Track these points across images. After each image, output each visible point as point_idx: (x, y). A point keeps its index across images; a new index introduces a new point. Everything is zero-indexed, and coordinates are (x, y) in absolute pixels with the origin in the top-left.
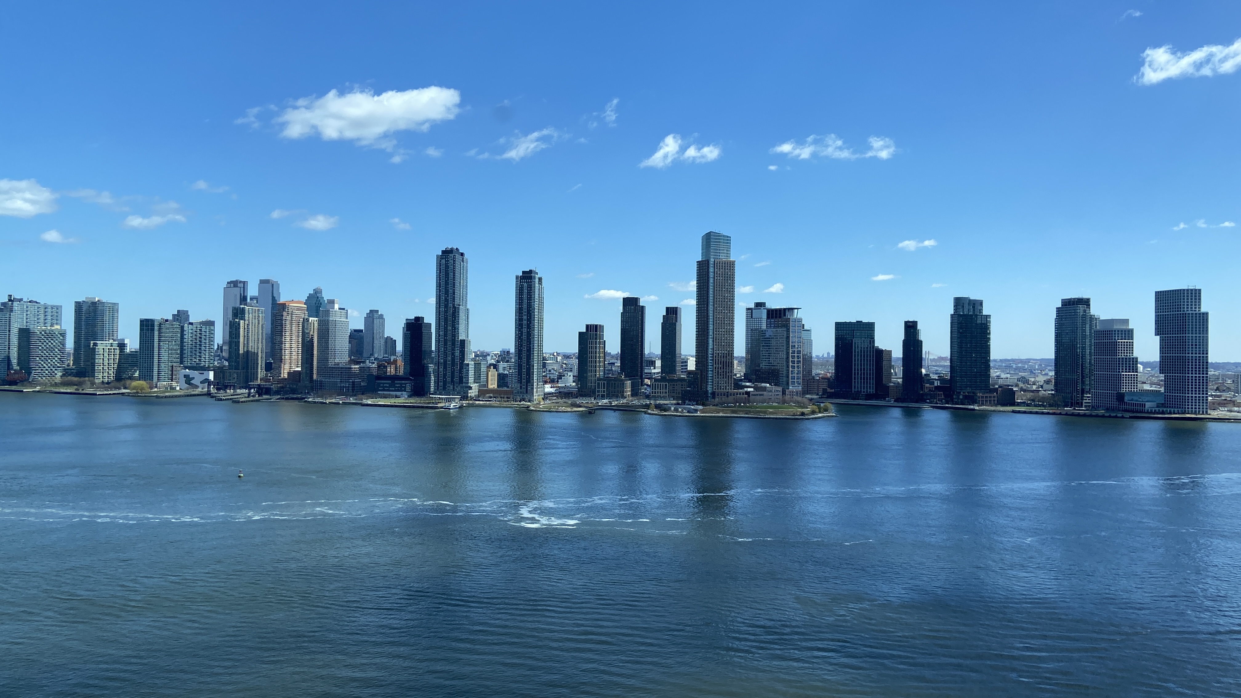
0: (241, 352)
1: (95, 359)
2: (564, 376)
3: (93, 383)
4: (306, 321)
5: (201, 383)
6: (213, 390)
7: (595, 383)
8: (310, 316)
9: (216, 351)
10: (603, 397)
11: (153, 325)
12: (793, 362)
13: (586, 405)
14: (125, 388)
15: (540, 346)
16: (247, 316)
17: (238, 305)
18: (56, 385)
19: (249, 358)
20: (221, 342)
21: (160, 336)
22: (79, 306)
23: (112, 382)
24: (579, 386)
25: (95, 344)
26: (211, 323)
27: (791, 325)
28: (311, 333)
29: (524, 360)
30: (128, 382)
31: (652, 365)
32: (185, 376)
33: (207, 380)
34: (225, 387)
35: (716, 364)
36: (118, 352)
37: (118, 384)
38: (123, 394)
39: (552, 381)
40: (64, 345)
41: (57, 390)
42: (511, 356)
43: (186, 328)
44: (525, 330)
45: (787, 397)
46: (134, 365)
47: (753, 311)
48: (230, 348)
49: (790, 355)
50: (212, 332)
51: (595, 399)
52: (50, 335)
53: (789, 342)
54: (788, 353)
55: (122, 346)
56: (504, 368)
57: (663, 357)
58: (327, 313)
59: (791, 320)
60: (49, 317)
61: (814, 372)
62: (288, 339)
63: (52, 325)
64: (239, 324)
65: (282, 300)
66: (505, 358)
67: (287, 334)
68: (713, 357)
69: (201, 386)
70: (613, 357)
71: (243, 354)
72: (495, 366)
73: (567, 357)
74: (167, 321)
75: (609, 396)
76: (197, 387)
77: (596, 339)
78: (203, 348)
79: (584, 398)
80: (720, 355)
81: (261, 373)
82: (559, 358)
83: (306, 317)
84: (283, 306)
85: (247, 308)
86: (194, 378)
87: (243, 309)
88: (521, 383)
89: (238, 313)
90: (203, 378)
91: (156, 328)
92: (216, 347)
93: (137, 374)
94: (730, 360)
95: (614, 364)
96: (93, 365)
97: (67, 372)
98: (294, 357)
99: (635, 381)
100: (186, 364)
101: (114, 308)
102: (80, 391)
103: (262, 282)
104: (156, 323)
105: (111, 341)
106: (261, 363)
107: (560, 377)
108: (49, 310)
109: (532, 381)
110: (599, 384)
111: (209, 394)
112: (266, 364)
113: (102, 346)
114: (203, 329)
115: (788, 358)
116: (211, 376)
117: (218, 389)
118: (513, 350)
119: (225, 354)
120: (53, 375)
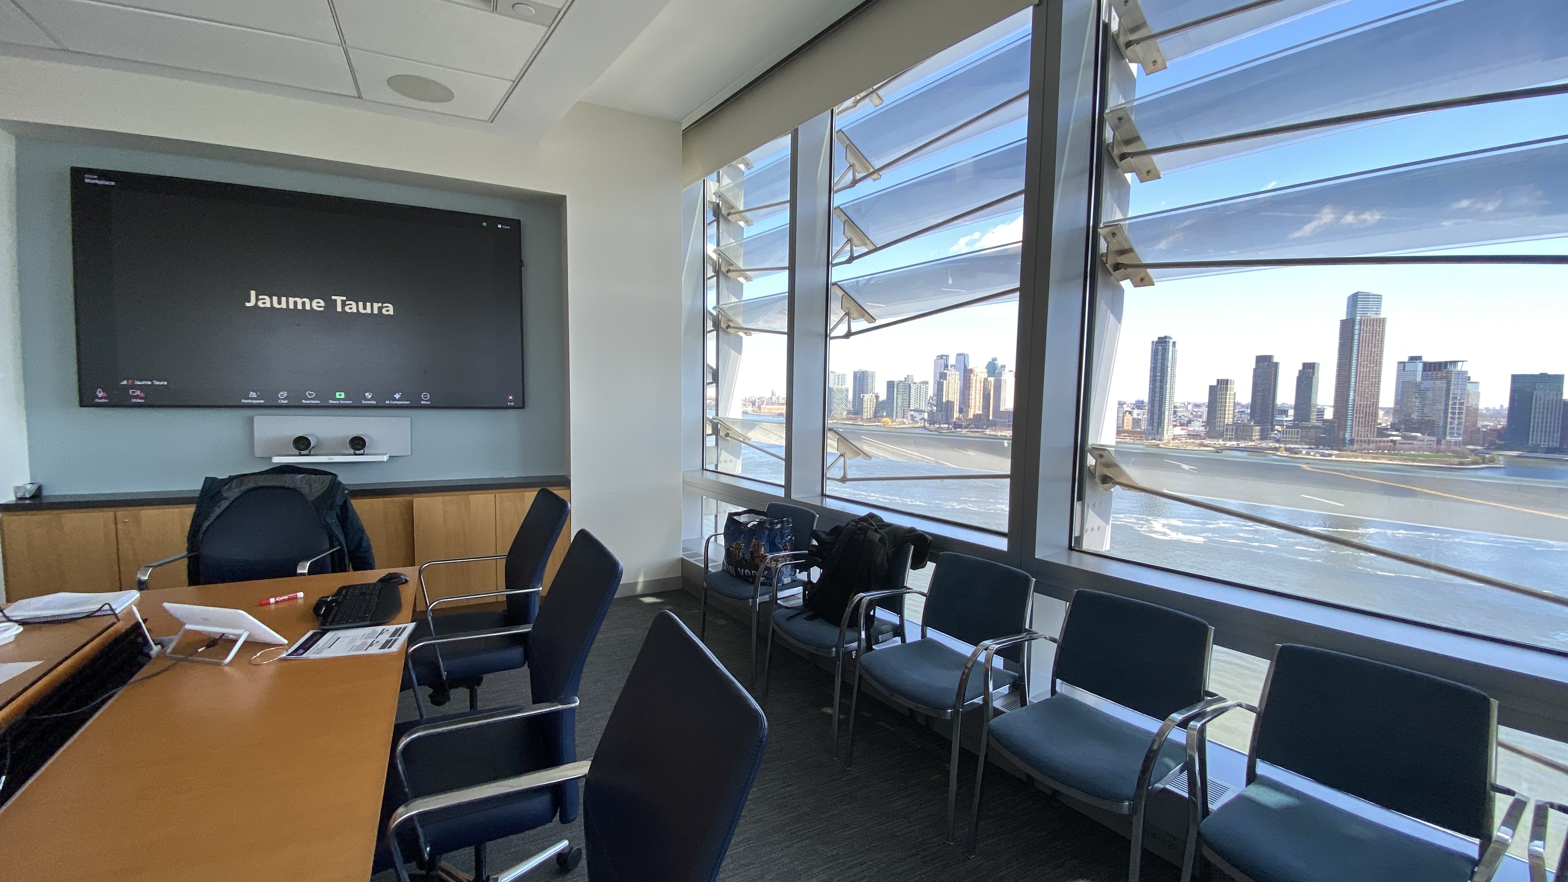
0: (944, 401)
1: (863, 405)
2: (1193, 421)
3: (862, 419)
4: (986, 380)
5: (920, 420)
6: (927, 425)
7: (1224, 427)
8: (988, 376)
9: (929, 401)
10: (1230, 440)
11: (894, 384)
12: (1453, 413)
13: (1213, 445)
14: (879, 422)
15: (1171, 397)
16: (948, 377)
17: (943, 371)
18: (843, 419)
19: (949, 404)
20: (932, 395)
21: (897, 391)
22: (855, 374)
23: (872, 418)
24: (1208, 429)
25: (863, 396)
26: (927, 383)
27: (1453, 377)
28: (989, 388)
29: (1157, 407)
30: (880, 418)
31: (1285, 413)
32: (911, 416)
33: (923, 419)
34: (934, 423)
35: (1356, 413)
36: (875, 400)
37: (874, 420)
38: (877, 425)
39: (1182, 425)
40: (847, 396)
41: (844, 422)
42: (1145, 404)
43: (912, 386)
44: (1158, 384)
45: (1443, 447)
46: (883, 408)
47: (1406, 364)
48: (937, 398)
49: (1450, 406)
50: (927, 389)
51: (1223, 440)
52: (841, 391)
53: (1449, 394)
54: (1447, 405)
55: (877, 397)
56: (1138, 415)
57: (1296, 407)
58: (1000, 374)
59: (1453, 372)
60: (840, 381)
61: (1480, 424)
62: (974, 392)
63: (841, 386)
64: (943, 383)
65: (970, 367)
66: (1139, 406)
67: (974, 389)
68: (1354, 407)
69: (920, 422)
70: (1243, 406)
71: (945, 403)
72: (1130, 413)
73: (1197, 406)
74: (901, 381)
75: (1237, 438)
76: (918, 422)
77: (1227, 391)
78: (921, 398)
79: (1212, 440)
80: (1362, 405)
81: (956, 415)
82: (1190, 407)
83: (986, 377)
84: (971, 371)
85: (948, 372)
86: (916, 417)
87: (946, 373)
88: (1153, 426)
89: (943, 376)
90: (921, 417)
91: (895, 386)
92: (929, 398)
93: (885, 414)
94: (1374, 411)
95: (1244, 412)
96: (862, 408)
97: (849, 412)
98: (977, 404)
99: (1265, 427)
100: (911, 408)
101: (873, 375)
102: (856, 423)
103: (958, 355)
104: (896, 383)
105: (871, 394)
106: (956, 408)
107: (1189, 422)
108: (840, 377)
109: (1162, 425)
110: (1227, 429)
111: (924, 427)
112: (960, 408)
113: (867, 397)
114: (922, 387)
115: (1446, 409)
116: (926, 416)
117: (930, 424)
118: (1146, 400)
119: (935, 402)
120: (842, 414)
